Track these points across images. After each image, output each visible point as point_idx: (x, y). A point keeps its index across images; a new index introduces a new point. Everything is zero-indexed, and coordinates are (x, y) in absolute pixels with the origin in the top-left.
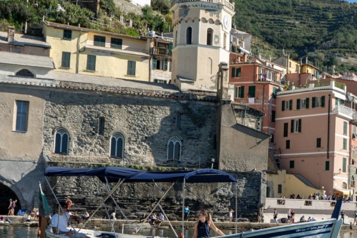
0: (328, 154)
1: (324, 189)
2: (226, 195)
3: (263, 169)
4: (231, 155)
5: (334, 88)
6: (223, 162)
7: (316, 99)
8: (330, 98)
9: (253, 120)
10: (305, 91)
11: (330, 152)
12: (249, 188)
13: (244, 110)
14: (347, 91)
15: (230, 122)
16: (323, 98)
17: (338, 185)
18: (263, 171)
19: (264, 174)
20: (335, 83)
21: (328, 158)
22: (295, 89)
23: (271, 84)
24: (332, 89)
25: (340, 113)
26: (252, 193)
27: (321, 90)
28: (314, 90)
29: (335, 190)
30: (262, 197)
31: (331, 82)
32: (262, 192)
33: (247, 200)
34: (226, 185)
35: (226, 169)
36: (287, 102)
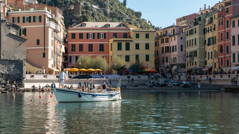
0: (44, 48)
1: (44, 68)
2: (4, 73)
3: (24, 58)
4: (7, 51)
5: (47, 11)
6: (3, 54)
7: (36, 17)
8: (45, 17)
9: (14, 30)
10: (28, 13)
11: (46, 47)
12: (16, 69)
13: (10, 25)
14: (52, 13)
15: (6, 32)
16: (40, 17)
17: (50, 66)
18: (24, 59)
19: (25, 61)
20: (47, 9)
21: (44, 51)
22: (21, 11)
23: (6, 7)
24: (46, 12)
25: (51, 26)
26: (18, 72)
27: (38, 12)
28: (34, 12)
29: (49, 69)
30: (24, 74)
31: (45, 8)
32: (24, 71)
33: (15, 76)
34: (4, 67)
35: (5, 58)
36: (16, 18)
